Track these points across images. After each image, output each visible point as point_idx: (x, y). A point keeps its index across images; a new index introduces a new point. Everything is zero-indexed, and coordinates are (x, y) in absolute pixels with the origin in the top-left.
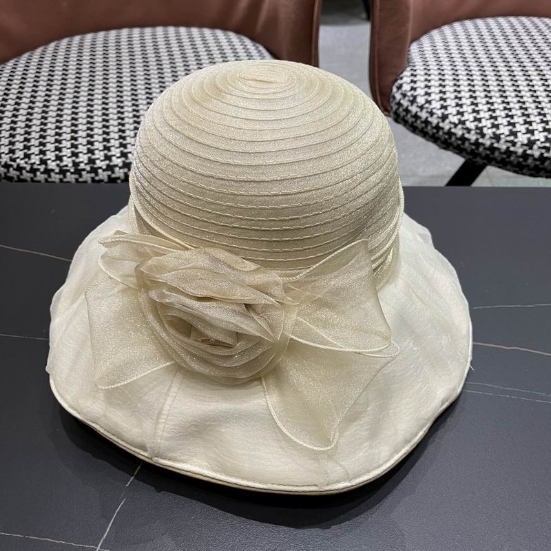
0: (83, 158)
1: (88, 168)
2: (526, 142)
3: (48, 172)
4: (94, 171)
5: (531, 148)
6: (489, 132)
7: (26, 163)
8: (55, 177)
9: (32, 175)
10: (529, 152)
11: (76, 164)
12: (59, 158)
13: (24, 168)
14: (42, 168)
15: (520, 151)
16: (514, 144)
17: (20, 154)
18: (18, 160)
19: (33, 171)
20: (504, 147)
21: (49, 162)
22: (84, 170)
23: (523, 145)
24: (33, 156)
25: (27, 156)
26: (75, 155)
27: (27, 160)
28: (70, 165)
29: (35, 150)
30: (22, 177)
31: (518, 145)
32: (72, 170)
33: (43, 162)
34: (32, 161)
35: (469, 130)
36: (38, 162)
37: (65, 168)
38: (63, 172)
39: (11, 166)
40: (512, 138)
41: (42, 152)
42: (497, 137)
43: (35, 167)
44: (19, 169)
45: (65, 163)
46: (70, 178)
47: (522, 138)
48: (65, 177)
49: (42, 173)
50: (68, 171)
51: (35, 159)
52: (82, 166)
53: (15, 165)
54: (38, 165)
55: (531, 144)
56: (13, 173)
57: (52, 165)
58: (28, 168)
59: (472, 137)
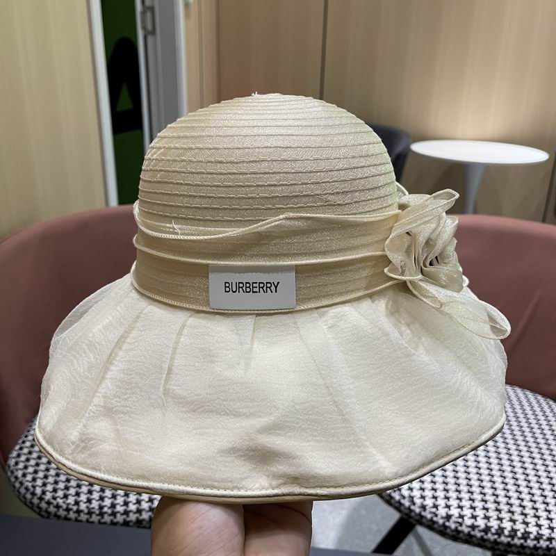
0: (107, 502)
1: (110, 511)
2: (444, 515)
3: (79, 512)
4: (114, 514)
5: (448, 521)
6: (418, 501)
7: (64, 502)
8: (83, 517)
9: (65, 513)
10: (447, 524)
11: (101, 507)
12: (89, 501)
13: (61, 507)
14: (75, 508)
15: (441, 522)
16: (436, 516)
17: (60, 494)
18: (58, 500)
19: (68, 510)
20: (429, 516)
21: (81, 504)
22: (106, 513)
23: (442, 518)
24: (70, 497)
25: (66, 496)
26: (102, 499)
27: (64, 499)
28: (97, 507)
29: (72, 491)
30: (58, 513)
31: (439, 516)
32: (98, 512)
33: (77, 503)
34: (69, 501)
35: (404, 498)
36: (73, 503)
37: (93, 510)
38: (90, 513)
39: (52, 503)
40: (434, 510)
41: (78, 494)
42: (424, 507)
43: (70, 507)
44: (58, 507)
45: (92, 506)
46: (95, 518)
47: (442, 512)
48: (91, 517)
49: (74, 512)
50: (94, 513)
51: (71, 500)
52: (105, 509)
53: (55, 502)
54: (73, 505)
55: (448, 517)
56: (52, 509)
57: (83, 506)
58: (65, 506)
59: (406, 503)
